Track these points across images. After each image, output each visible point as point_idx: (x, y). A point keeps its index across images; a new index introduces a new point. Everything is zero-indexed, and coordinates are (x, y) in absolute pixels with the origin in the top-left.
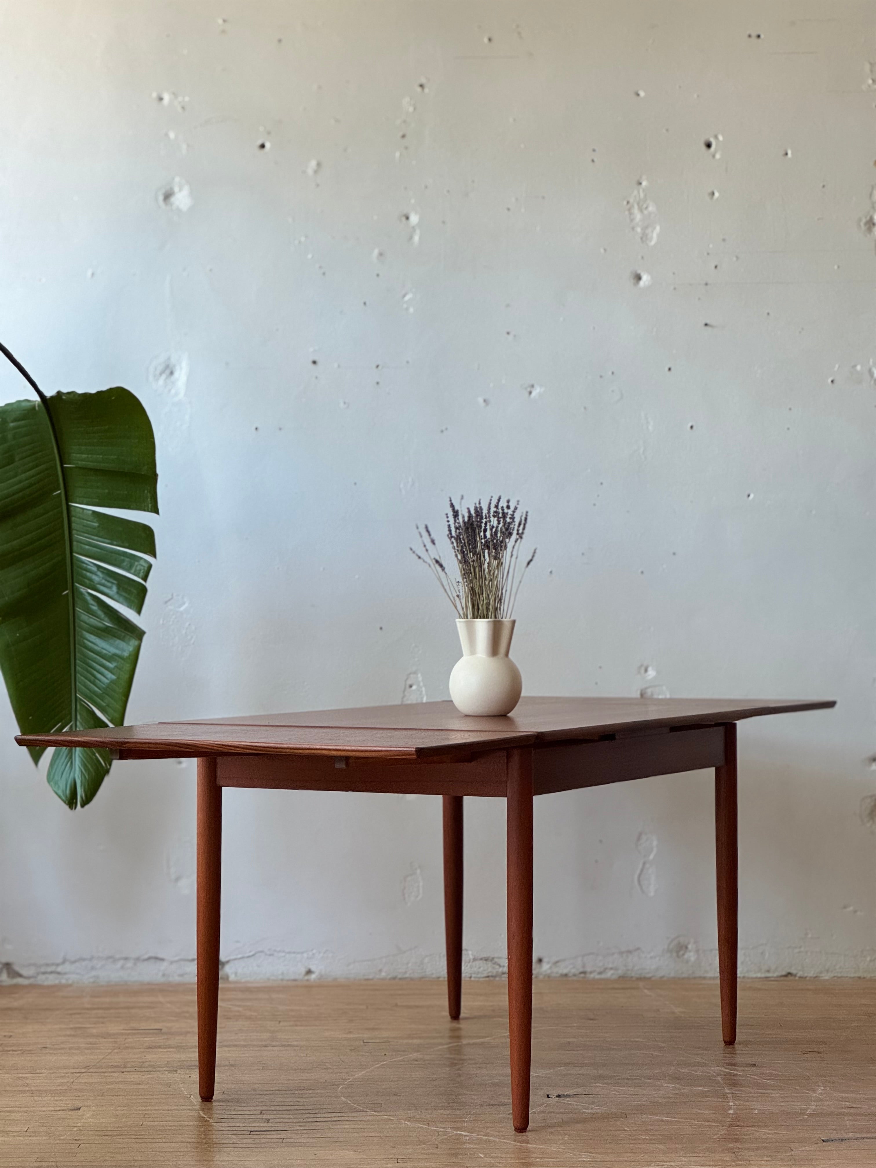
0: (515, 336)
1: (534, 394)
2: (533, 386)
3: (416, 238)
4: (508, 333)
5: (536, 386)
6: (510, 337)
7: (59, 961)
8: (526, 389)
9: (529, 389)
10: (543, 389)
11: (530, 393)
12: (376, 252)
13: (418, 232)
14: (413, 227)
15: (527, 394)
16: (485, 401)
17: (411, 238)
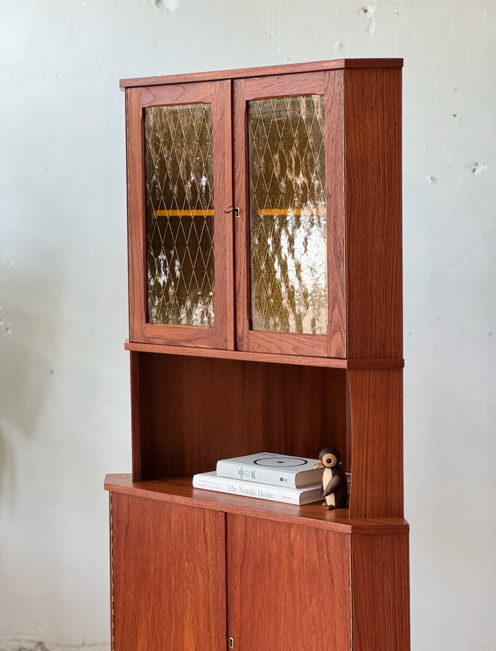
0: (461, 118)
1: (477, 171)
2: (477, 164)
3: (372, 30)
4: (455, 115)
5: (479, 164)
6: (456, 119)
7: (80, 643)
8: (470, 167)
9: (473, 167)
10: (485, 168)
11: (474, 170)
12: (337, 44)
13: (374, 24)
14: (370, 19)
15: (471, 172)
16: (432, 178)
17: (368, 30)
